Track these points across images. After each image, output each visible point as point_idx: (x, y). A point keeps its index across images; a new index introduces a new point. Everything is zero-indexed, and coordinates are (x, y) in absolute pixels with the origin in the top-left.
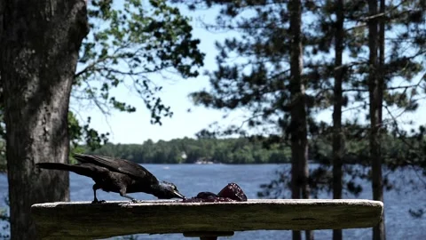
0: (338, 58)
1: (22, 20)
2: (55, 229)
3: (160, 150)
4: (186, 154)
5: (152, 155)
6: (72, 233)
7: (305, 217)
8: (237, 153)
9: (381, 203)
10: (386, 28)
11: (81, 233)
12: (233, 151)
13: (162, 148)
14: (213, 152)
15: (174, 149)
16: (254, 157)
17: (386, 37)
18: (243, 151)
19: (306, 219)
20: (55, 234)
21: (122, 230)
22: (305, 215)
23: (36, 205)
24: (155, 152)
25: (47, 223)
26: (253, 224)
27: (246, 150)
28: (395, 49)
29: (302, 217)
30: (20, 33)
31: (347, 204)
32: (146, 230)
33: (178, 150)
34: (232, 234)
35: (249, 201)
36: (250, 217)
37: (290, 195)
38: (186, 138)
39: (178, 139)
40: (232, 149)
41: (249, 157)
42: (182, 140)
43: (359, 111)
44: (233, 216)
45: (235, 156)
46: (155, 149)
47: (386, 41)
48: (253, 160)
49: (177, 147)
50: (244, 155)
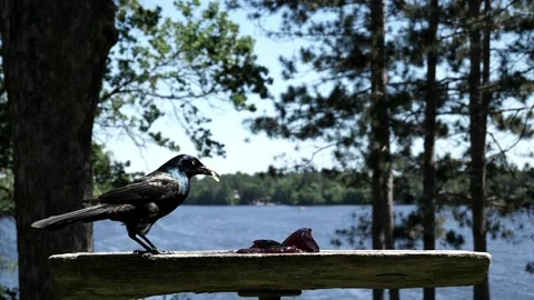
0: (432, 73)
1: (33, 26)
2: (78, 286)
3: (206, 188)
4: (239, 193)
5: (196, 194)
6: (99, 291)
7: (393, 272)
8: (302, 192)
9: (488, 255)
10: (492, 36)
11: (111, 292)
12: (297, 190)
13: (210, 187)
14: (272, 191)
15: (224, 186)
16: (324, 197)
17: (491, 47)
18: (310, 189)
19: (395, 274)
20: (78, 293)
21: (161, 288)
22: (393, 269)
23: (55, 256)
24: (200, 191)
25: (68, 279)
26: (328, 281)
27: (314, 188)
28: (504, 62)
29: (389, 272)
30: (31, 42)
31: (446, 256)
32: (193, 287)
33: (229, 189)
34: (299, 293)
35: (322, 252)
36: (324, 271)
37: (371, 245)
38: (239, 173)
39: (229, 175)
40: (296, 186)
41: (318, 197)
42: (234, 176)
43: (459, 143)
44: (303, 270)
45: (300, 196)
46: (200, 187)
47: (492, 52)
48: (323, 200)
49: (228, 185)
50: (311, 194)
